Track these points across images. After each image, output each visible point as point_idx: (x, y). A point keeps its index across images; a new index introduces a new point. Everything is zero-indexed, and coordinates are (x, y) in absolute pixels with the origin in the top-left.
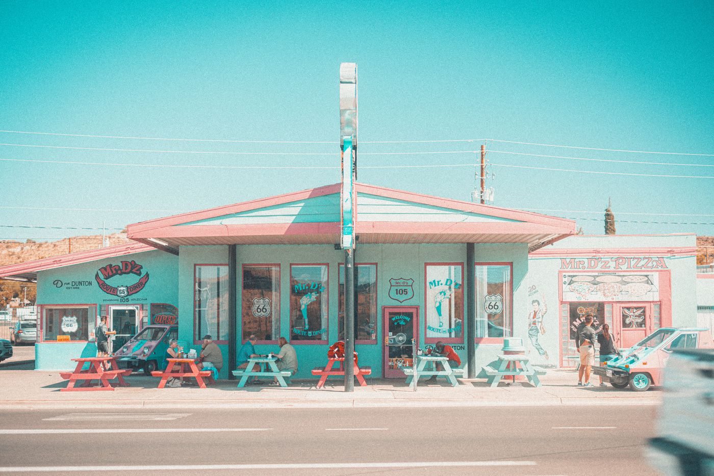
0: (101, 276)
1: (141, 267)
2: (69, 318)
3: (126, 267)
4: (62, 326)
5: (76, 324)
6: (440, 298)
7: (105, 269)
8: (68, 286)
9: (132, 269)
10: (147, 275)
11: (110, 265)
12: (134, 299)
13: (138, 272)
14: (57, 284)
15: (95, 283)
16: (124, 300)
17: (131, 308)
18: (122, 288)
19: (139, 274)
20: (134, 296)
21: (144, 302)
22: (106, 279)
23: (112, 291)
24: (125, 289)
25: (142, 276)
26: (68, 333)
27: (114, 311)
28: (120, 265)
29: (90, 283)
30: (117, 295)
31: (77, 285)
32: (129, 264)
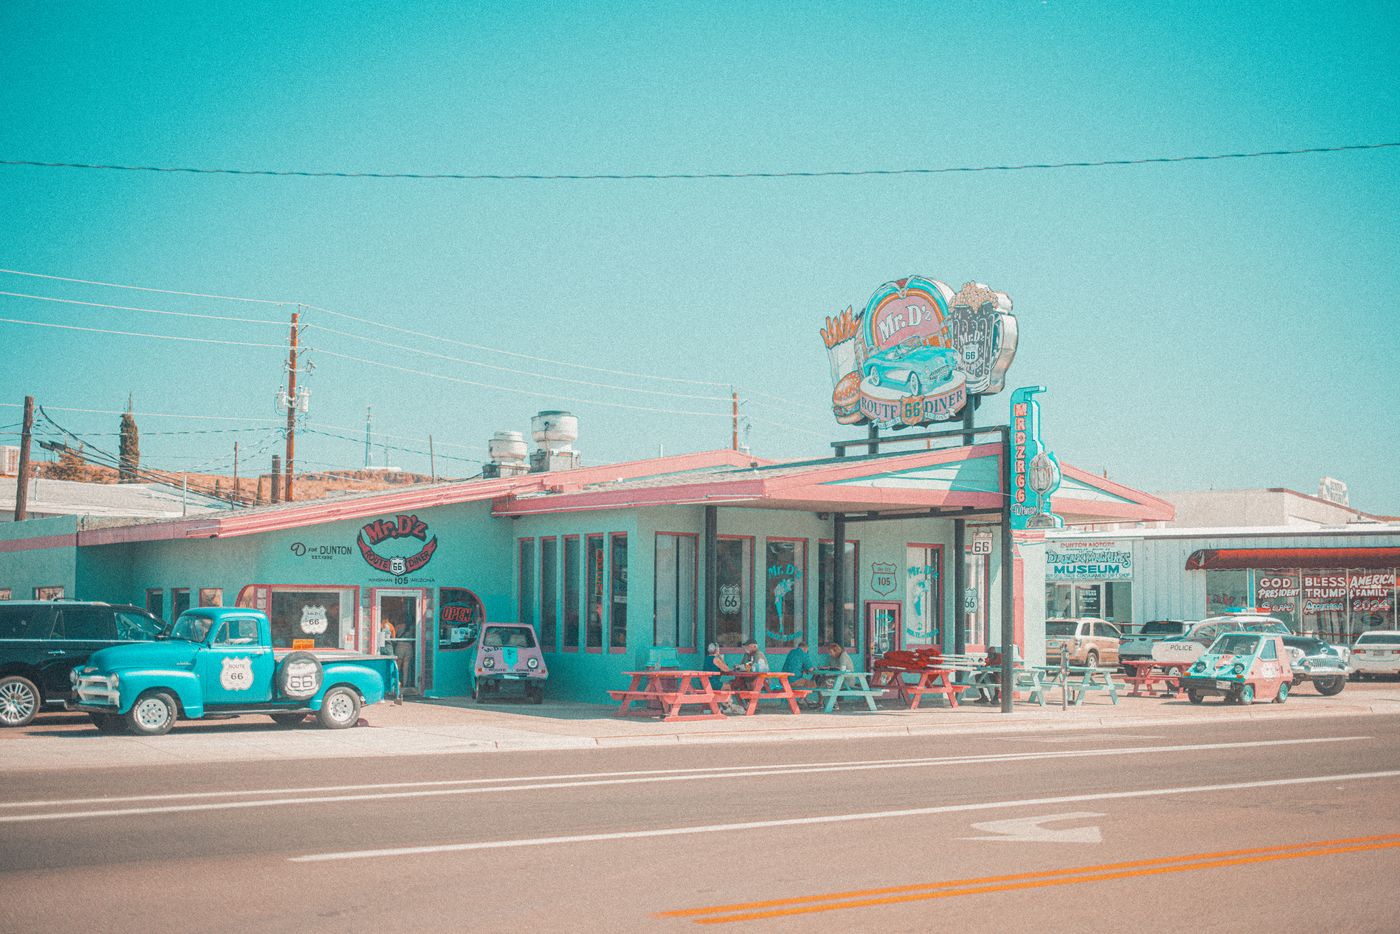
0: (367, 540)
1: (427, 528)
2: (314, 609)
3: (404, 526)
4: (303, 624)
5: (325, 620)
6: (919, 590)
7: (371, 526)
8: (314, 553)
9: (413, 529)
10: (435, 540)
11: (381, 521)
12: (416, 580)
13: (422, 534)
14: (297, 549)
15: (356, 549)
16: (401, 580)
17: (409, 593)
18: (397, 561)
19: (423, 538)
20: (417, 574)
21: (429, 585)
22: (374, 544)
23: (382, 564)
24: (402, 561)
25: (428, 540)
26: (310, 636)
27: (383, 599)
28: (395, 521)
29: (349, 551)
30: (389, 572)
31: (329, 552)
32: (408, 521)
